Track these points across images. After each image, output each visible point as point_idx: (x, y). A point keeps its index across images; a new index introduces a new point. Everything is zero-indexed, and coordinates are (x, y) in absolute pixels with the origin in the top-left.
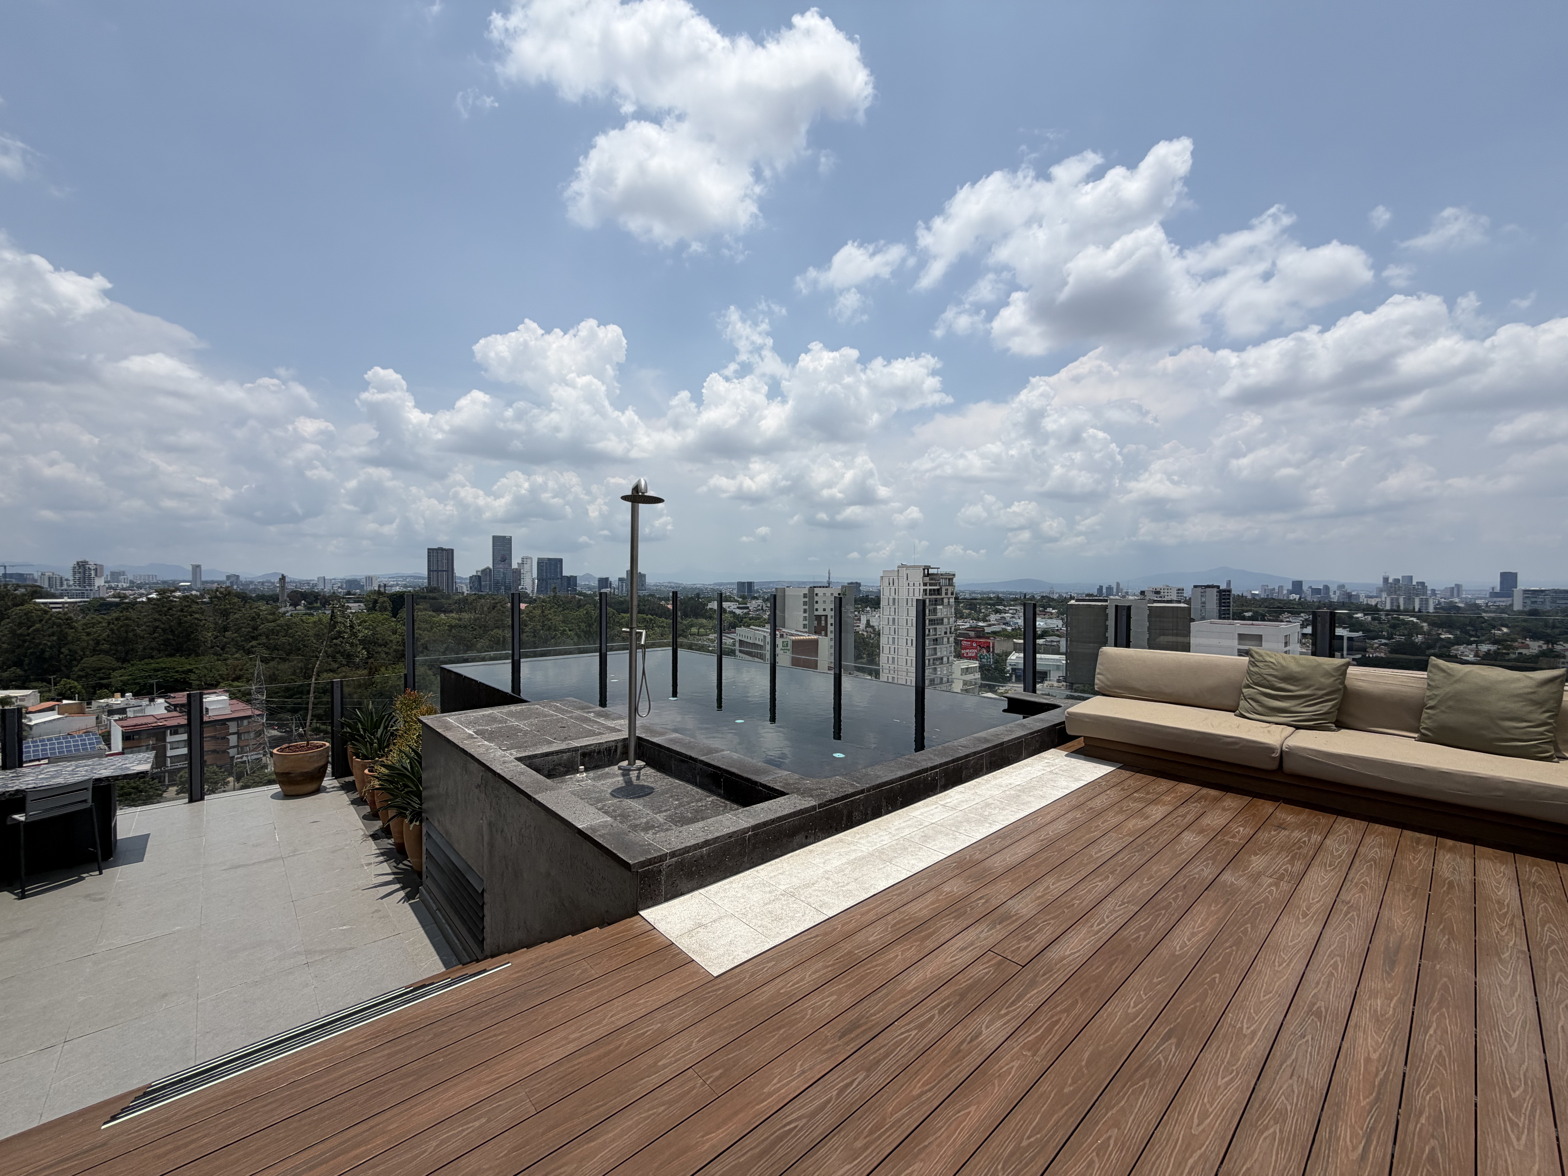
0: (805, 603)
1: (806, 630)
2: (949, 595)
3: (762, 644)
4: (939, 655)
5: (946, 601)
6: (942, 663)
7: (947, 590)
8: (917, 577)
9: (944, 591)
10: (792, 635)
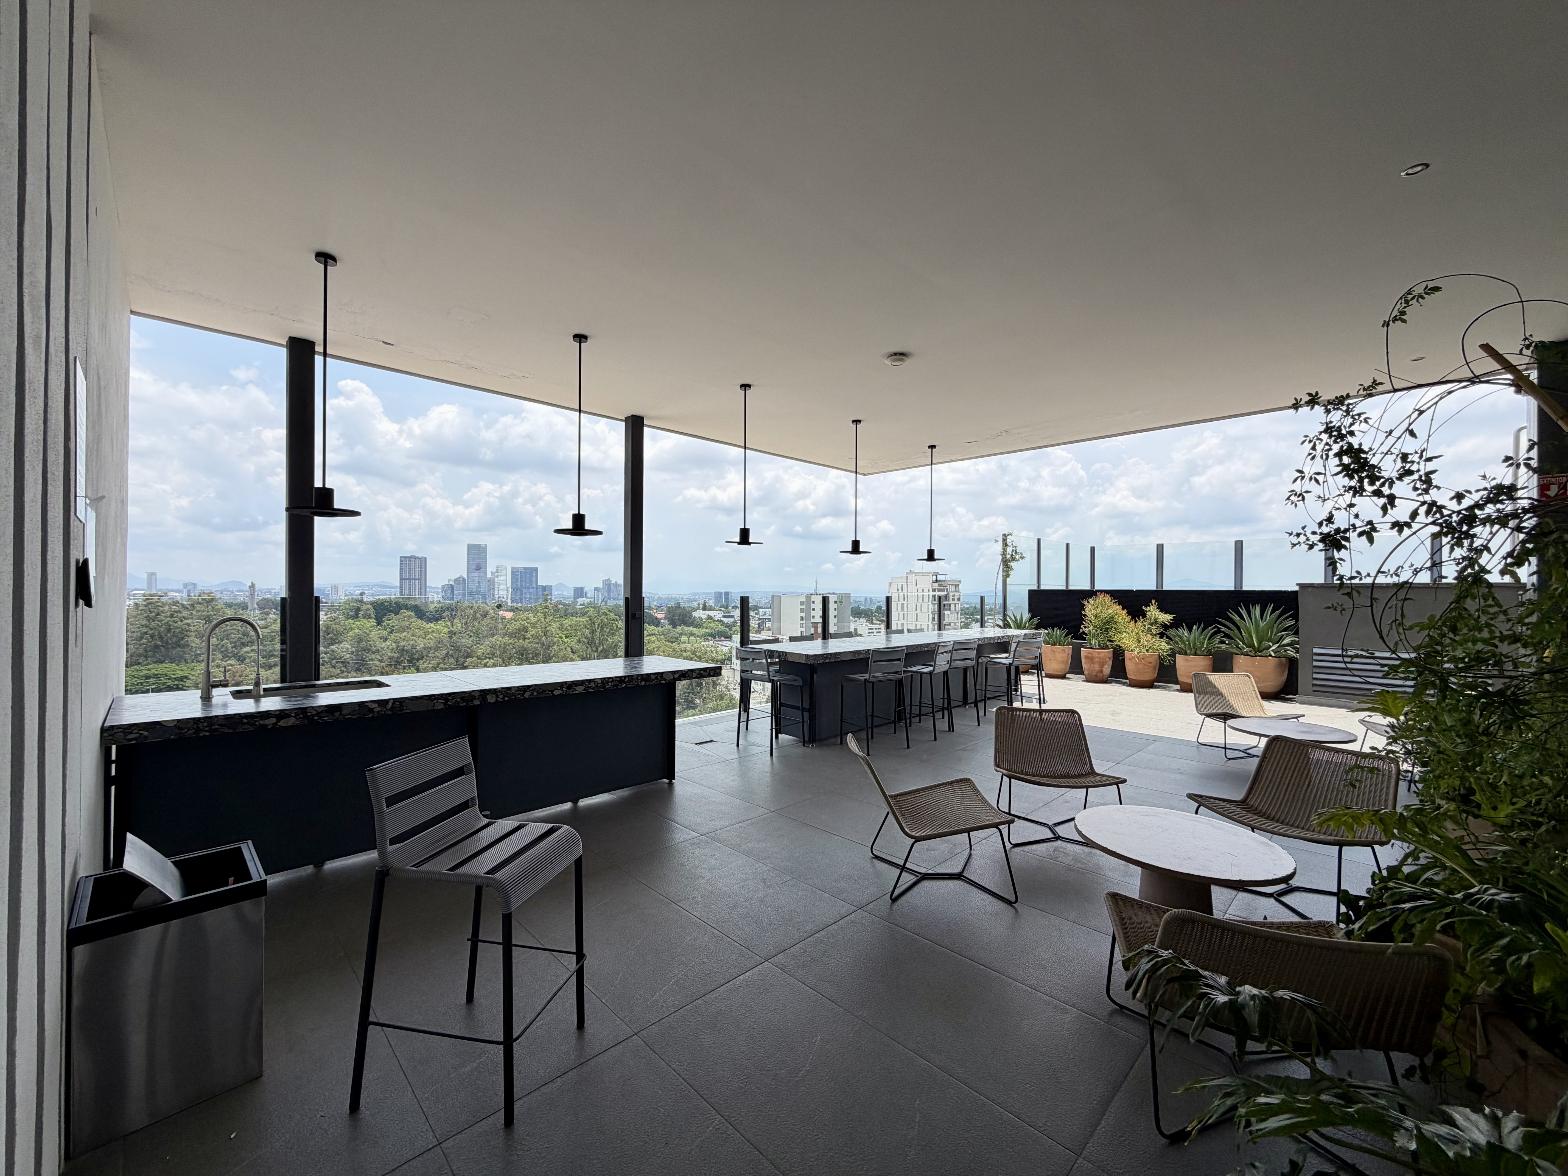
2: (956, 601)
5: (952, 607)
7: (954, 596)
8: (927, 583)
9: (951, 598)
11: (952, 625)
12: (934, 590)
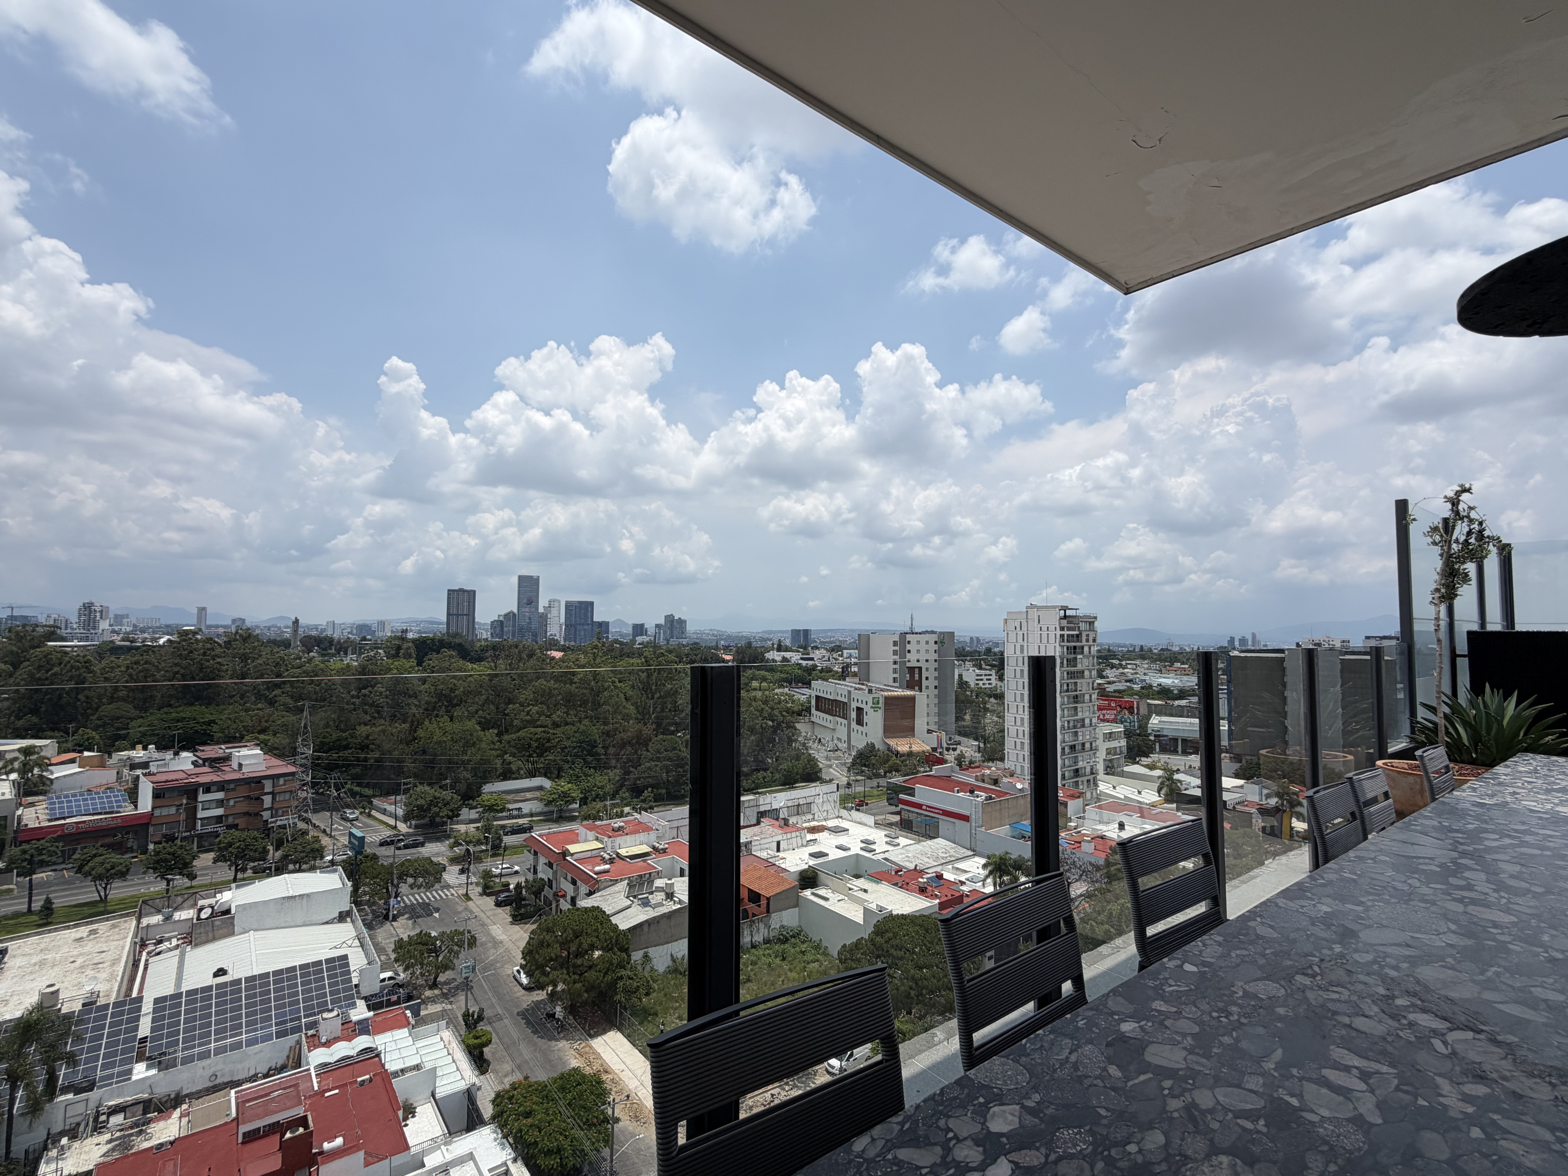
0: (895, 653)
1: (897, 684)
2: (1091, 643)
4: (1080, 715)
5: (1086, 649)
6: (1083, 726)
7: (1088, 635)
8: (1053, 620)
9: (1084, 638)
11: (1087, 673)
12: (1062, 629)
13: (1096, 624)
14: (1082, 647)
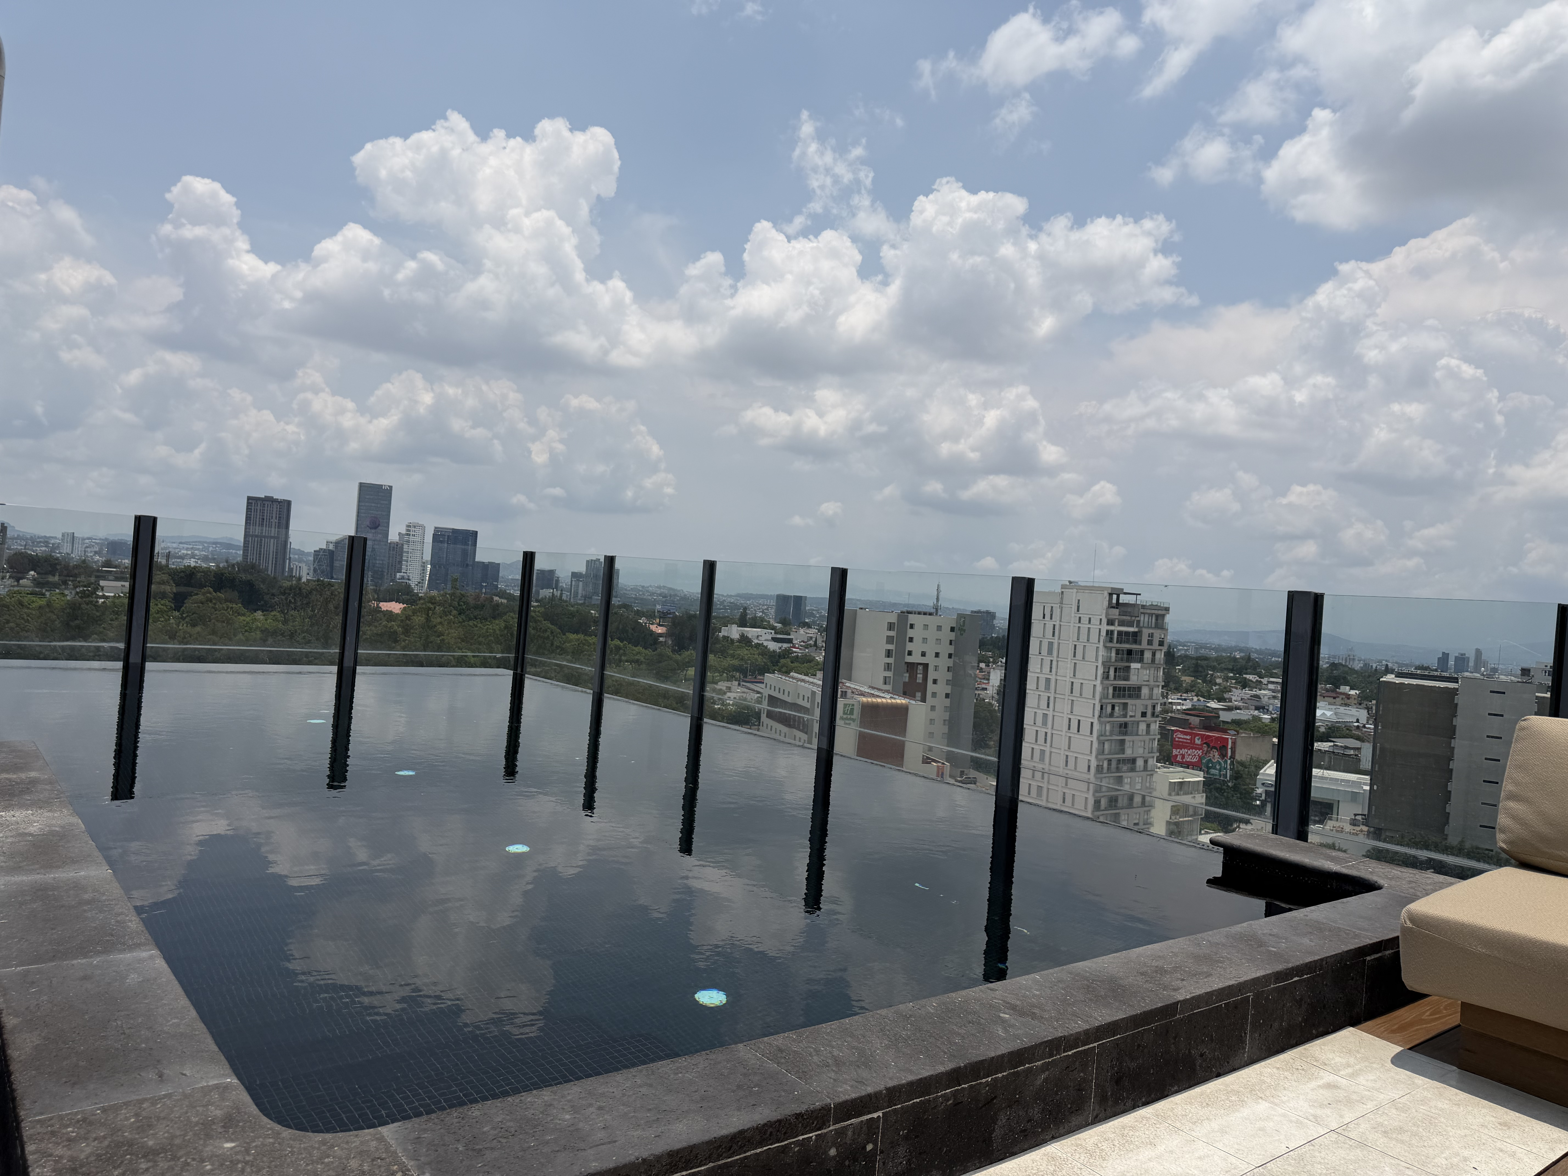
0: (890, 640)
1: (888, 687)
2: (1155, 646)
3: (808, 705)
4: (1129, 753)
5: (1148, 655)
6: (1133, 770)
7: (1151, 635)
8: (1098, 607)
9: (1145, 639)
10: (863, 694)
11: (1145, 691)
12: (1110, 622)
13: (1168, 618)
14: (1142, 652)
